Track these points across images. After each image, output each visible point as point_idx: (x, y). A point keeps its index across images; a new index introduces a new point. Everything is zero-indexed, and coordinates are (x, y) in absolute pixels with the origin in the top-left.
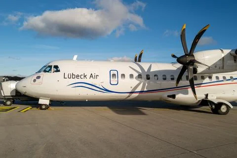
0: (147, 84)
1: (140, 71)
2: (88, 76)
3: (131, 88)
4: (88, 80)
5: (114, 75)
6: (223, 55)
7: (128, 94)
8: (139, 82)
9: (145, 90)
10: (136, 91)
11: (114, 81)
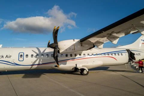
0: (41, 60)
1: (38, 53)
2: (4, 57)
3: (32, 62)
4: (4, 59)
5: (21, 55)
6: (74, 42)
7: (31, 66)
8: (36, 59)
9: (41, 63)
10: (35, 64)
11: (21, 59)
